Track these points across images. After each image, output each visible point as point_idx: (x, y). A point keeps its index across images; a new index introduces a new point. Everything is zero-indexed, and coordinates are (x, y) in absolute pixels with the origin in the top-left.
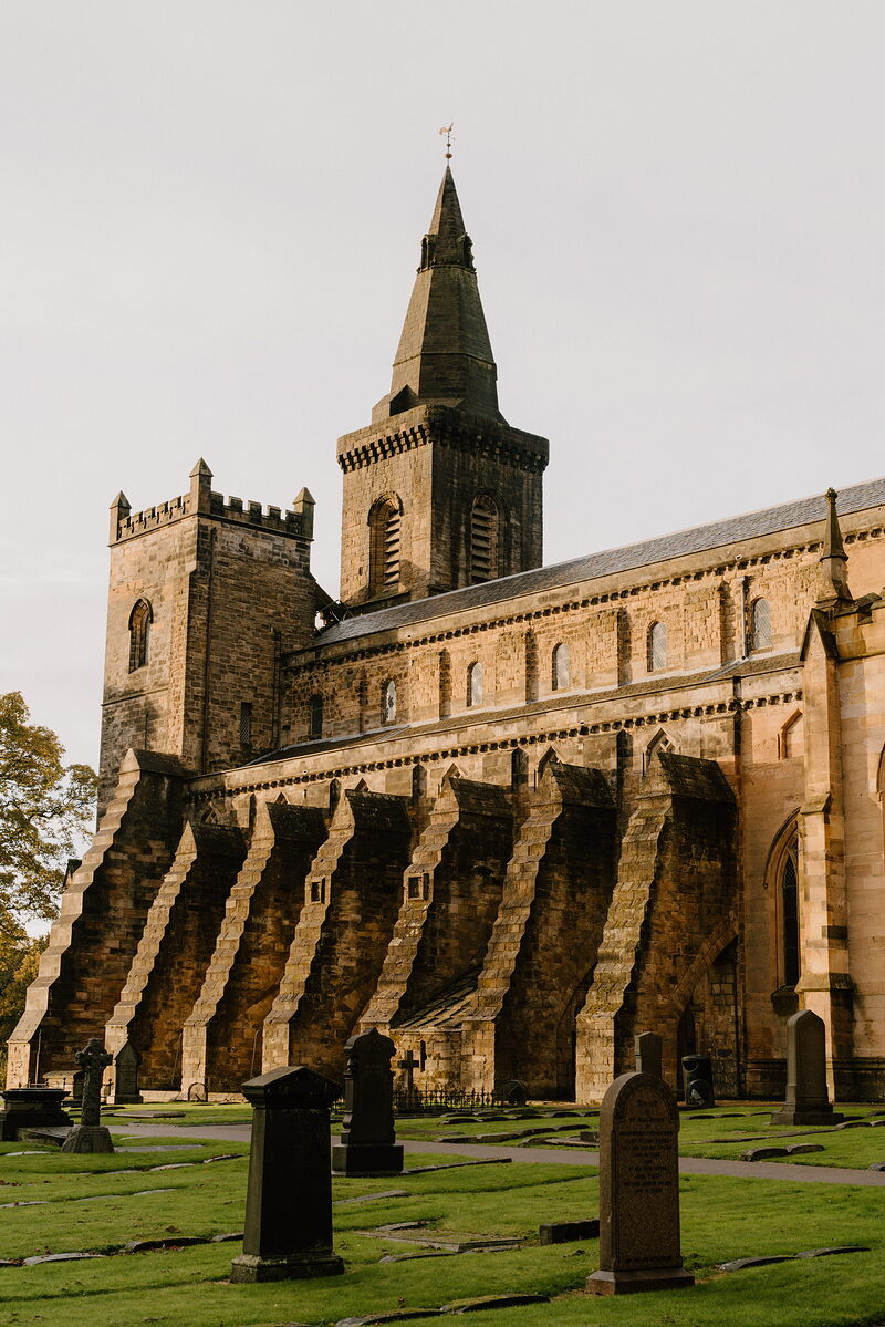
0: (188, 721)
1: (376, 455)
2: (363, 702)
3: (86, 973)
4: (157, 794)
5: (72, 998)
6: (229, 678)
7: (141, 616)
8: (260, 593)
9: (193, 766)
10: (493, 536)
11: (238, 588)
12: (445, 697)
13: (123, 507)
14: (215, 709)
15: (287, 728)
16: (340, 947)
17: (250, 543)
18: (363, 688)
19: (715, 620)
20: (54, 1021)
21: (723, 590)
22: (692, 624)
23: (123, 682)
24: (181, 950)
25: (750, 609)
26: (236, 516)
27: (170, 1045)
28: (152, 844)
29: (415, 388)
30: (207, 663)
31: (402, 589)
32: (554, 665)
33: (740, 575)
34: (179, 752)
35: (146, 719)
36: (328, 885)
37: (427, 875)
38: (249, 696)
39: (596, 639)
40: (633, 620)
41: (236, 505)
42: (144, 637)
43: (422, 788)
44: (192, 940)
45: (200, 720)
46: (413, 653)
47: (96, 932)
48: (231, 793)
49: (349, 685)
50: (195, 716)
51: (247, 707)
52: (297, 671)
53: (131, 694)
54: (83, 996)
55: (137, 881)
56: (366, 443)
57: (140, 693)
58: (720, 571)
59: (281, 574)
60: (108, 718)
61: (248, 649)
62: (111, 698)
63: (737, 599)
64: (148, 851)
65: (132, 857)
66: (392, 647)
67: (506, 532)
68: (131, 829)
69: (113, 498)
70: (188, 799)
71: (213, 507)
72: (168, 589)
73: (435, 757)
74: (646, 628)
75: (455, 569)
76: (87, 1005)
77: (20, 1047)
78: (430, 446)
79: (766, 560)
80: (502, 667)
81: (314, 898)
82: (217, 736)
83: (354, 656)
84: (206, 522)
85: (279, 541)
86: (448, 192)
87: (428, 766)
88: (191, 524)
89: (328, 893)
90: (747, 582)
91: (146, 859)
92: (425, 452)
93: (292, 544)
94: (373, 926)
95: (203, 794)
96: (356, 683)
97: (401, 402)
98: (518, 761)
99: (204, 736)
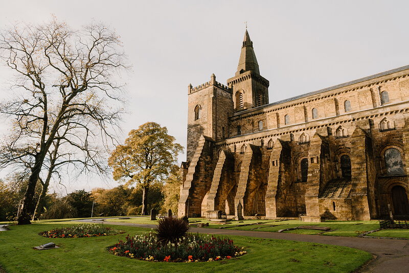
0: (213, 130)
1: (237, 82)
2: (253, 126)
3: (196, 186)
4: (208, 145)
5: (193, 192)
6: (220, 121)
7: (197, 109)
8: (225, 104)
9: (214, 140)
10: (261, 99)
11: (221, 102)
12: (278, 123)
13: (191, 87)
14: (218, 128)
15: (231, 133)
16: (282, 177)
17: (222, 93)
18: (253, 123)
19: (370, 97)
20: (190, 198)
21: (371, 91)
22: (361, 99)
23: (193, 123)
24: (224, 180)
25: (381, 94)
26: (219, 86)
27: (223, 204)
28: (208, 157)
29: (245, 69)
30: (216, 117)
31: (245, 108)
32: (313, 113)
33: (378, 86)
34: (211, 137)
35: (201, 130)
36: (278, 161)
37: (317, 157)
38: (224, 126)
39: (327, 106)
40: (339, 101)
41: (220, 84)
42: (198, 113)
43: (293, 139)
44: (226, 178)
45: (215, 131)
46: (267, 114)
47: (198, 177)
48: (228, 145)
49: (249, 122)
50: (214, 129)
51: (223, 128)
52: (233, 121)
53: (196, 125)
54: (195, 192)
55: (205, 165)
56: (235, 80)
57: (199, 125)
58: (369, 86)
59: (228, 100)
60: (189, 131)
61: (223, 115)
62: (190, 127)
63: (376, 92)
64: (207, 158)
65: (204, 159)
66: (261, 113)
67: (263, 98)
68: (204, 153)
69: (189, 85)
70: (214, 147)
71: (216, 84)
72: (206, 102)
73: (297, 131)
74: (343, 102)
75: (256, 104)
76: (196, 194)
77: (182, 204)
78: (251, 79)
79: (386, 81)
80: (296, 114)
81: (273, 165)
82: (218, 134)
83: (250, 116)
84: (215, 87)
85: (228, 93)
86: (247, 33)
87: (294, 134)
88: (211, 87)
89: (278, 164)
90: (379, 88)
91: (207, 160)
92: (250, 80)
93: (230, 94)
94: (287, 172)
95: (219, 145)
96: (251, 122)
97: (242, 72)
98: (329, 130)
99: (216, 133)
